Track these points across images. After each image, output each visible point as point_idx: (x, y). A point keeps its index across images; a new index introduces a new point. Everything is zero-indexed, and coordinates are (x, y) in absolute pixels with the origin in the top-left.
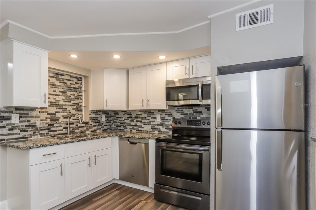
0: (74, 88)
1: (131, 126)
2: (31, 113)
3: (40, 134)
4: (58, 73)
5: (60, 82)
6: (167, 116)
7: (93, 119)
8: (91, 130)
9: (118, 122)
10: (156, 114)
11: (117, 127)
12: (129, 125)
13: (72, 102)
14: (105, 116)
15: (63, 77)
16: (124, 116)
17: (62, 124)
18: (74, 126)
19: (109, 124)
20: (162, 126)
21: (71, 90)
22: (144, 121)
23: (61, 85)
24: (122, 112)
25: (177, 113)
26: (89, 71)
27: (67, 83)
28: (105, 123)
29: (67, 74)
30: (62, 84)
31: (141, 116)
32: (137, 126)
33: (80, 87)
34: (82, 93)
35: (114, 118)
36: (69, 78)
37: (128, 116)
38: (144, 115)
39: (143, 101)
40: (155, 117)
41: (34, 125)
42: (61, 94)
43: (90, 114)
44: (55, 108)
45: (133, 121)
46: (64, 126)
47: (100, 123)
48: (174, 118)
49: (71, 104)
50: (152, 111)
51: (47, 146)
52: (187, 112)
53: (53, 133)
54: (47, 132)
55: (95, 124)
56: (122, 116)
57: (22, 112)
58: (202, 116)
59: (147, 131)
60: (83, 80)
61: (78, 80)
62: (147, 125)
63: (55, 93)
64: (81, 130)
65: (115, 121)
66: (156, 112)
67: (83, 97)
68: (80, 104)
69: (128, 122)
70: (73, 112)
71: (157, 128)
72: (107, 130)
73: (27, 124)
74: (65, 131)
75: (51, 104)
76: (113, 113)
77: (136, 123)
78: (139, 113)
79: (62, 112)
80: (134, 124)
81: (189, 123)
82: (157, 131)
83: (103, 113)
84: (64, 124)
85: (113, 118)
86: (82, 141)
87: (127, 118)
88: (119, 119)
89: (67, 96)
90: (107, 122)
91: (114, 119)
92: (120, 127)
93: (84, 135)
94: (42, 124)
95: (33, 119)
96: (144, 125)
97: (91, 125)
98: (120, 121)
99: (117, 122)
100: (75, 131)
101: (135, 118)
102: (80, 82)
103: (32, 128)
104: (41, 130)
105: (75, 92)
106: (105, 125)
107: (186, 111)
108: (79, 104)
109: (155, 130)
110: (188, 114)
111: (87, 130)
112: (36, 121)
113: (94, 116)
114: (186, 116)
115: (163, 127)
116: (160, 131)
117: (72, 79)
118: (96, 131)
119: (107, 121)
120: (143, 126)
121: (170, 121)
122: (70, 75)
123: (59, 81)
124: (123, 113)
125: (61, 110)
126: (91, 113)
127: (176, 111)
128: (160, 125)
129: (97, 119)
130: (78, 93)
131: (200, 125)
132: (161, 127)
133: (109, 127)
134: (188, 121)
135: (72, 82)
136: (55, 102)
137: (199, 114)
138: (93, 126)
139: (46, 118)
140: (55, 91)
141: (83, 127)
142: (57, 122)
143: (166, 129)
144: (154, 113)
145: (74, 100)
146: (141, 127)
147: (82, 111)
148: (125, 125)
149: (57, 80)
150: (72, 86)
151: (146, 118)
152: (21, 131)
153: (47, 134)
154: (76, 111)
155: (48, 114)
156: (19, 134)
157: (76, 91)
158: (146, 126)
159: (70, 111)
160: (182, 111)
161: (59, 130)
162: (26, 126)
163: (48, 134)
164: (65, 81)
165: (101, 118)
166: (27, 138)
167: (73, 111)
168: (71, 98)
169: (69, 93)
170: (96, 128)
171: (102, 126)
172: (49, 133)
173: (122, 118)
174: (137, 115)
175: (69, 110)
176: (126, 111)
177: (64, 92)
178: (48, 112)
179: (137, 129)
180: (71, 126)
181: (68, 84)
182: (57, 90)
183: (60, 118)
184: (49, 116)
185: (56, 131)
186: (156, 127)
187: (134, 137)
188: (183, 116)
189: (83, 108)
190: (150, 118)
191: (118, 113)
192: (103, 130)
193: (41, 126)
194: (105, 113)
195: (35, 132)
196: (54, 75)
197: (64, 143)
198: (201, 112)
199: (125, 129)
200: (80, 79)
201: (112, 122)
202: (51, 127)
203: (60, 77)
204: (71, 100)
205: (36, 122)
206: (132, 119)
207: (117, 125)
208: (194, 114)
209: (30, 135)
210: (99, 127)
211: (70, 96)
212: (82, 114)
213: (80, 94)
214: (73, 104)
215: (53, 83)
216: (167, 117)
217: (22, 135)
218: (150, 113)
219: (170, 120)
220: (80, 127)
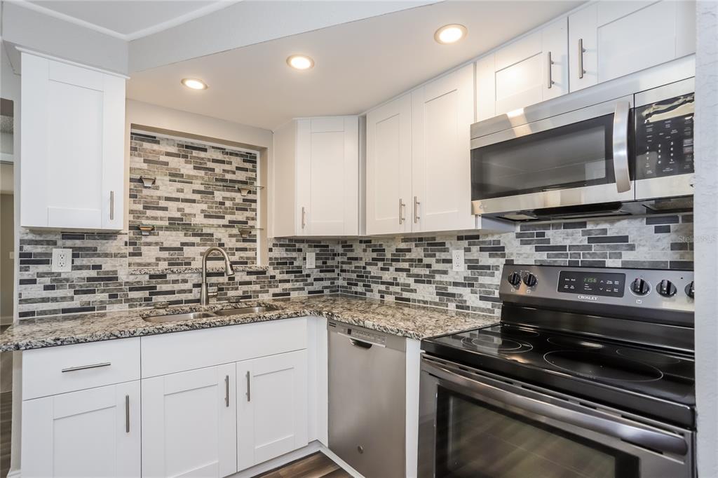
0: (232, 181)
1: (383, 283)
2: (103, 248)
3: (127, 300)
4: (190, 144)
5: (195, 168)
6: (487, 253)
7: (279, 263)
8: (272, 291)
9: (353, 272)
10: (450, 249)
11: (348, 284)
12: (378, 280)
13: (228, 217)
14: (317, 254)
15: (202, 154)
16: (366, 254)
17: (190, 275)
18: (224, 279)
19: (329, 275)
20: (468, 290)
21: (224, 186)
22: (415, 271)
23: (197, 174)
24: (361, 242)
25: (523, 243)
26: (270, 133)
27: (213, 170)
28: (316, 274)
29: (213, 147)
30: (202, 173)
31: (408, 256)
32: (398, 284)
33: (250, 178)
34: (255, 193)
35: (342, 260)
36: (220, 156)
37: (375, 255)
38: (418, 253)
39: (402, 205)
40: (448, 258)
41: (112, 278)
42: (197, 197)
43: (271, 250)
44: (181, 234)
45: (388, 270)
46: (196, 281)
47: (301, 272)
48: (509, 263)
49: (225, 222)
50: (438, 240)
51: (77, 342)
52: (561, 239)
53: (165, 298)
54: (147, 295)
55: (286, 277)
56: (361, 254)
57: (78, 243)
58: (628, 256)
59: (425, 302)
60: (258, 160)
61: (244, 161)
62: (423, 282)
63: (181, 196)
64: (244, 292)
65: (345, 267)
66: (451, 243)
67: (258, 206)
68: (251, 223)
69: (374, 270)
70: (231, 243)
71: (453, 295)
72: (322, 292)
73: (93, 273)
74: (195, 294)
75: (170, 224)
76: (340, 246)
77: (396, 274)
78: (403, 246)
79: (199, 245)
80: (389, 277)
81: (570, 283)
82: (454, 305)
83: (310, 246)
84: (195, 275)
85: (339, 259)
86: (203, 328)
87: (373, 259)
88: (355, 263)
89: (213, 203)
90: (321, 271)
91: (343, 263)
92: (356, 285)
93: (244, 306)
94: (132, 274)
95: (109, 261)
96: (416, 281)
97: (273, 277)
98: (356, 267)
99: (348, 271)
100: (226, 294)
101: (393, 260)
102: (249, 166)
103: (107, 285)
104: (131, 290)
105: (235, 191)
106: (315, 280)
107: (556, 236)
108: (246, 223)
109: (448, 300)
110: (564, 248)
111: (260, 292)
112: (115, 266)
113: (284, 254)
114: (557, 256)
115: (473, 292)
116: (462, 306)
117: (227, 158)
118: (289, 294)
119: (322, 267)
120: (413, 286)
121: (496, 272)
122: (222, 149)
123: (192, 166)
124: (364, 246)
125: (197, 240)
126: (275, 245)
127: (517, 237)
128: (464, 285)
129: (292, 263)
130: (245, 193)
131: (621, 294)
132: (465, 292)
133: (327, 283)
134: (563, 275)
135: (227, 167)
136: (182, 220)
137: (616, 248)
138: (281, 281)
139: (158, 259)
140: (181, 191)
141: (249, 283)
142: (175, 270)
143: (482, 298)
144: (443, 244)
145: (234, 214)
146: (406, 288)
147: (255, 241)
148: (369, 281)
149: (186, 162)
150: (228, 176)
151: (420, 260)
152: (76, 292)
153: (146, 299)
154: (237, 241)
155: (162, 249)
156: (72, 299)
157: (239, 190)
158: (421, 286)
159: (222, 242)
160: (543, 234)
161: (181, 292)
162: (89, 279)
163: (150, 300)
164: (208, 163)
165: (305, 259)
166: (93, 309)
167: (230, 241)
168: (226, 208)
169: (219, 195)
170: (288, 286)
171: (306, 280)
172: (154, 297)
173: (361, 259)
174: (397, 250)
175: (220, 240)
176: (370, 241)
177: (207, 193)
178: (162, 243)
179: (398, 293)
180: (214, 280)
181: (217, 171)
182: (188, 189)
183: (194, 259)
184: (166, 254)
185: (172, 292)
186: (451, 290)
187: (361, 324)
188: (543, 256)
189: (258, 233)
190: (431, 261)
191: (351, 246)
192: (310, 293)
193: (131, 279)
194: (315, 246)
195: (115, 296)
196: (179, 150)
197: (138, 334)
198: (624, 239)
199: (367, 293)
200: (251, 159)
201: (337, 271)
202: (159, 283)
203: (195, 153)
204: (226, 213)
205: (117, 268)
206: (384, 264)
207: (348, 279)
208: (590, 248)
209: (101, 301)
210: (298, 285)
211: (223, 204)
212: (254, 249)
213: (251, 197)
214: (230, 222)
215: (176, 169)
216: (485, 259)
217: (78, 302)
218: (433, 243)
219: (497, 268)
220: (241, 283)
